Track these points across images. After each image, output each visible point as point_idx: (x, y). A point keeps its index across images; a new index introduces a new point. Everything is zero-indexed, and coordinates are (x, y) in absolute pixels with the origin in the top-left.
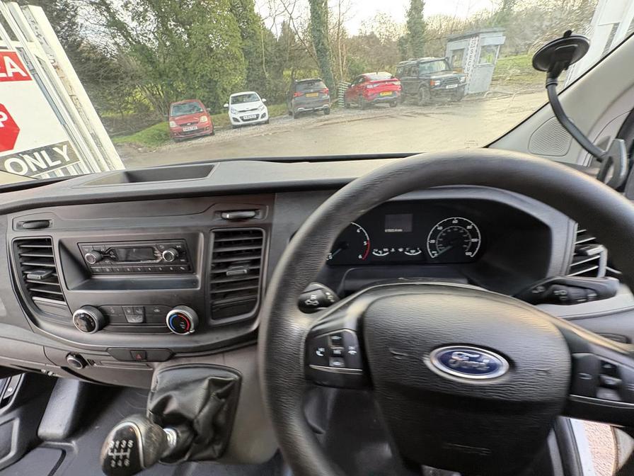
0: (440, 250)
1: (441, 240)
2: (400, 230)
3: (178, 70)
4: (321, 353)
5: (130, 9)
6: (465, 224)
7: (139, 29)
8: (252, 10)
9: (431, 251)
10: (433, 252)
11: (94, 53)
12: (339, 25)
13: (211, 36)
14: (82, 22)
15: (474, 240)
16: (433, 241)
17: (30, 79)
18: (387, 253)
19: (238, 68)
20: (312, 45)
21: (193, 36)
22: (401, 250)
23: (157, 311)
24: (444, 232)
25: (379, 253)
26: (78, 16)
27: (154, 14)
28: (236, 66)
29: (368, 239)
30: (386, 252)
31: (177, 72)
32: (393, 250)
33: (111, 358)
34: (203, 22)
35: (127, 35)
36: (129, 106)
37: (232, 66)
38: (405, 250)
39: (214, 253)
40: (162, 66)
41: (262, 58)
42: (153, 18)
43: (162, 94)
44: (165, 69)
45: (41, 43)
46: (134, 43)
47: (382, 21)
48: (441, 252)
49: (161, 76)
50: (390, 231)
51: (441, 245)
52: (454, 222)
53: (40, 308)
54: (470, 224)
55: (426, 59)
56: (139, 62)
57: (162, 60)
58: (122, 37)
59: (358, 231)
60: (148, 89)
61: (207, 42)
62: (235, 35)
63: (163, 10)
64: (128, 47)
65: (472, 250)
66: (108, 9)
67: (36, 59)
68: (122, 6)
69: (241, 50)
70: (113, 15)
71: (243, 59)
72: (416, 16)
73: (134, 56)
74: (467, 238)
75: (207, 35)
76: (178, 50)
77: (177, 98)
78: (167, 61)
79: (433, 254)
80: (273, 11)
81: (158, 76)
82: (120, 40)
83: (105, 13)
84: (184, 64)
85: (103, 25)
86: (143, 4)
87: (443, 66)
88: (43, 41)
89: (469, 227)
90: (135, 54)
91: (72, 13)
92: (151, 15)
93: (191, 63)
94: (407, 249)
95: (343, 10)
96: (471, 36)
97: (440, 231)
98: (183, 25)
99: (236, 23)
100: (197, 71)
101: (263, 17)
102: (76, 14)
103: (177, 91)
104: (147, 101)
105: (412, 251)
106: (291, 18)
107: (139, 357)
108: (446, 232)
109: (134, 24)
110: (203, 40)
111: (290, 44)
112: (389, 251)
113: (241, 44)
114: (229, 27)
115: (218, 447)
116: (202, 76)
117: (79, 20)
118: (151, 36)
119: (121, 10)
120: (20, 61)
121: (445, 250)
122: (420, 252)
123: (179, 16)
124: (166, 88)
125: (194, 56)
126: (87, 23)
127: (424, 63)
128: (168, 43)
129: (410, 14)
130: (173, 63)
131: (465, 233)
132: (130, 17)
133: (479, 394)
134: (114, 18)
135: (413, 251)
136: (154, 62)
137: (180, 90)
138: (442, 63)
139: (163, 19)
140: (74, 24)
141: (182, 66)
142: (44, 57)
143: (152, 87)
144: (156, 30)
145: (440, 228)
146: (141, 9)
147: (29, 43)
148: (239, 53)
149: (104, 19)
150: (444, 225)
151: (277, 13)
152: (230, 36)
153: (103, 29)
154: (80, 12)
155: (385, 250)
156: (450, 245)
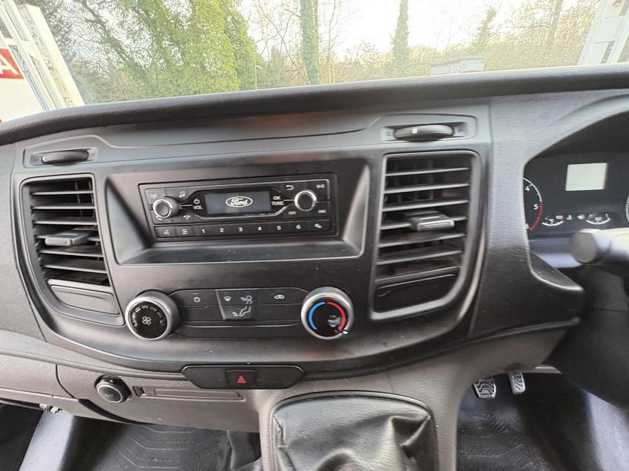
3: (170, 86)
5: (126, 27)
7: (134, 46)
8: (245, 33)
11: (86, 67)
12: (329, 49)
13: (205, 55)
14: (76, 37)
17: (22, 78)
18: (561, 222)
19: (230, 85)
20: (303, 67)
21: (187, 55)
22: (581, 217)
23: (280, 297)
25: (549, 223)
26: (72, 33)
27: (149, 33)
28: (229, 84)
29: (541, 200)
30: (559, 220)
32: (570, 218)
33: (189, 384)
34: (198, 42)
35: (121, 52)
37: (225, 83)
38: (587, 217)
39: (386, 195)
40: (154, 82)
41: (254, 77)
42: (147, 36)
44: (158, 85)
45: (37, 44)
46: (128, 60)
47: (366, 49)
53: (61, 298)
56: (132, 77)
57: (154, 77)
58: (116, 53)
59: (527, 189)
61: (201, 60)
62: (229, 55)
63: (158, 30)
64: (121, 63)
66: (103, 27)
67: (30, 59)
68: (117, 24)
69: (234, 69)
70: (107, 32)
71: (236, 77)
72: (401, 43)
73: (126, 72)
75: (201, 54)
76: (172, 68)
80: (265, 35)
82: (113, 56)
83: (100, 30)
84: (177, 81)
85: (98, 42)
86: (139, 24)
88: (39, 42)
90: (128, 70)
91: (66, 29)
92: (146, 34)
93: (184, 80)
94: (591, 216)
95: (333, 37)
96: (453, 62)
98: (177, 43)
99: (231, 44)
100: (190, 88)
101: (256, 40)
102: (70, 30)
105: (597, 219)
106: (283, 42)
107: (241, 380)
109: (129, 42)
110: (198, 58)
111: (282, 66)
112: (564, 219)
114: (223, 47)
117: (72, 36)
118: (145, 54)
119: (116, 28)
120: (12, 58)
122: (609, 220)
123: (174, 36)
125: (187, 73)
126: (81, 39)
129: (395, 42)
130: (166, 80)
132: (125, 35)
134: (108, 35)
135: (600, 218)
136: (147, 78)
139: (157, 38)
140: (67, 39)
142: (39, 57)
144: (150, 47)
146: (137, 28)
147: (24, 41)
149: (99, 36)
151: (269, 37)
152: (224, 56)
153: (96, 45)
154: (74, 28)
155: (558, 217)
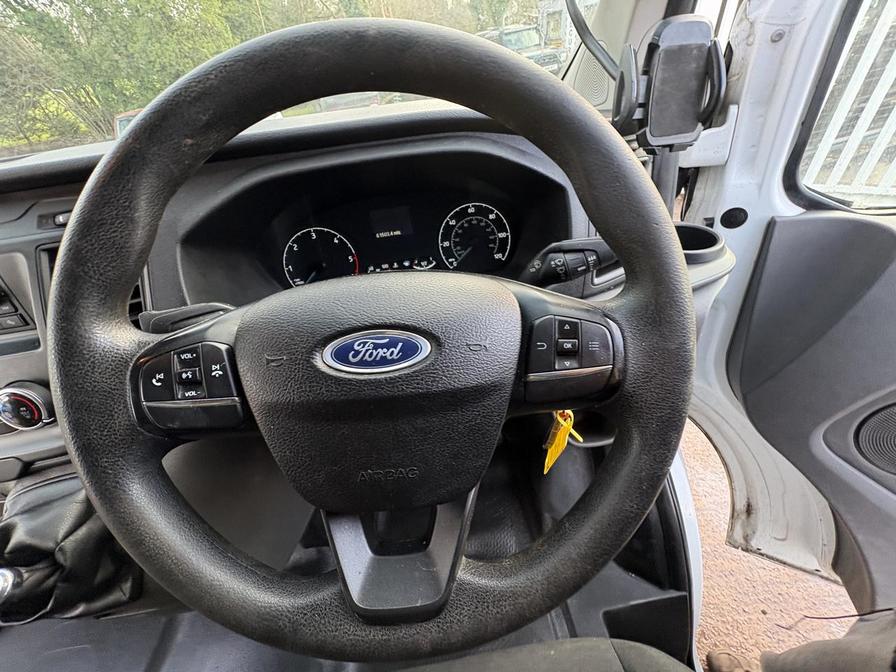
0: (460, 255)
1: (457, 240)
2: (398, 233)
3: (117, 57)
4: (158, 381)
6: (486, 212)
9: (447, 260)
10: (450, 260)
15: (502, 235)
16: (446, 244)
20: (339, 10)
22: (406, 264)
24: (459, 228)
29: (353, 252)
31: (117, 61)
32: (395, 265)
36: (39, 125)
38: (412, 263)
43: (97, 102)
46: (22, 10)
48: (460, 259)
49: (88, 69)
50: (383, 235)
51: (459, 248)
52: (470, 211)
54: (492, 212)
55: (512, 28)
59: (336, 241)
60: (68, 92)
64: (11, 17)
65: (502, 250)
69: (224, 20)
73: (26, 34)
74: (493, 233)
77: (126, 106)
78: (94, 42)
79: (451, 264)
81: (82, 70)
87: (536, 39)
89: (492, 217)
93: (139, 44)
94: (416, 261)
97: (453, 226)
103: (125, 95)
104: (70, 116)
105: (422, 264)
108: (461, 227)
111: (305, 9)
112: (390, 267)
113: (221, 8)
115: (127, 586)
116: (163, 68)
121: (464, 253)
122: (434, 263)
124: (102, 88)
125: (141, 30)
127: (510, 33)
128: (88, 10)
131: (488, 226)
133: (385, 392)
135: (425, 264)
136: (70, 44)
137: (128, 93)
138: (533, 33)
141: (122, 49)
143: (76, 90)
145: (453, 223)
148: (221, 25)
150: (457, 217)
155: (384, 267)
156: (470, 246)
